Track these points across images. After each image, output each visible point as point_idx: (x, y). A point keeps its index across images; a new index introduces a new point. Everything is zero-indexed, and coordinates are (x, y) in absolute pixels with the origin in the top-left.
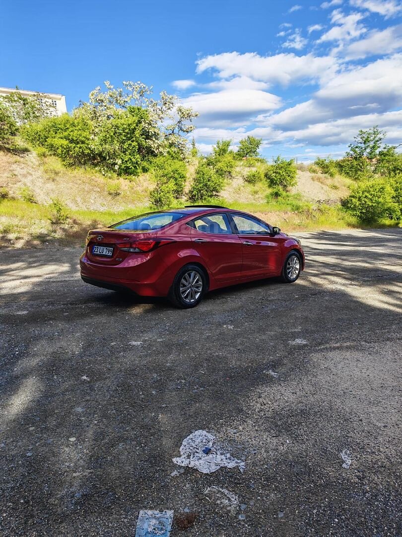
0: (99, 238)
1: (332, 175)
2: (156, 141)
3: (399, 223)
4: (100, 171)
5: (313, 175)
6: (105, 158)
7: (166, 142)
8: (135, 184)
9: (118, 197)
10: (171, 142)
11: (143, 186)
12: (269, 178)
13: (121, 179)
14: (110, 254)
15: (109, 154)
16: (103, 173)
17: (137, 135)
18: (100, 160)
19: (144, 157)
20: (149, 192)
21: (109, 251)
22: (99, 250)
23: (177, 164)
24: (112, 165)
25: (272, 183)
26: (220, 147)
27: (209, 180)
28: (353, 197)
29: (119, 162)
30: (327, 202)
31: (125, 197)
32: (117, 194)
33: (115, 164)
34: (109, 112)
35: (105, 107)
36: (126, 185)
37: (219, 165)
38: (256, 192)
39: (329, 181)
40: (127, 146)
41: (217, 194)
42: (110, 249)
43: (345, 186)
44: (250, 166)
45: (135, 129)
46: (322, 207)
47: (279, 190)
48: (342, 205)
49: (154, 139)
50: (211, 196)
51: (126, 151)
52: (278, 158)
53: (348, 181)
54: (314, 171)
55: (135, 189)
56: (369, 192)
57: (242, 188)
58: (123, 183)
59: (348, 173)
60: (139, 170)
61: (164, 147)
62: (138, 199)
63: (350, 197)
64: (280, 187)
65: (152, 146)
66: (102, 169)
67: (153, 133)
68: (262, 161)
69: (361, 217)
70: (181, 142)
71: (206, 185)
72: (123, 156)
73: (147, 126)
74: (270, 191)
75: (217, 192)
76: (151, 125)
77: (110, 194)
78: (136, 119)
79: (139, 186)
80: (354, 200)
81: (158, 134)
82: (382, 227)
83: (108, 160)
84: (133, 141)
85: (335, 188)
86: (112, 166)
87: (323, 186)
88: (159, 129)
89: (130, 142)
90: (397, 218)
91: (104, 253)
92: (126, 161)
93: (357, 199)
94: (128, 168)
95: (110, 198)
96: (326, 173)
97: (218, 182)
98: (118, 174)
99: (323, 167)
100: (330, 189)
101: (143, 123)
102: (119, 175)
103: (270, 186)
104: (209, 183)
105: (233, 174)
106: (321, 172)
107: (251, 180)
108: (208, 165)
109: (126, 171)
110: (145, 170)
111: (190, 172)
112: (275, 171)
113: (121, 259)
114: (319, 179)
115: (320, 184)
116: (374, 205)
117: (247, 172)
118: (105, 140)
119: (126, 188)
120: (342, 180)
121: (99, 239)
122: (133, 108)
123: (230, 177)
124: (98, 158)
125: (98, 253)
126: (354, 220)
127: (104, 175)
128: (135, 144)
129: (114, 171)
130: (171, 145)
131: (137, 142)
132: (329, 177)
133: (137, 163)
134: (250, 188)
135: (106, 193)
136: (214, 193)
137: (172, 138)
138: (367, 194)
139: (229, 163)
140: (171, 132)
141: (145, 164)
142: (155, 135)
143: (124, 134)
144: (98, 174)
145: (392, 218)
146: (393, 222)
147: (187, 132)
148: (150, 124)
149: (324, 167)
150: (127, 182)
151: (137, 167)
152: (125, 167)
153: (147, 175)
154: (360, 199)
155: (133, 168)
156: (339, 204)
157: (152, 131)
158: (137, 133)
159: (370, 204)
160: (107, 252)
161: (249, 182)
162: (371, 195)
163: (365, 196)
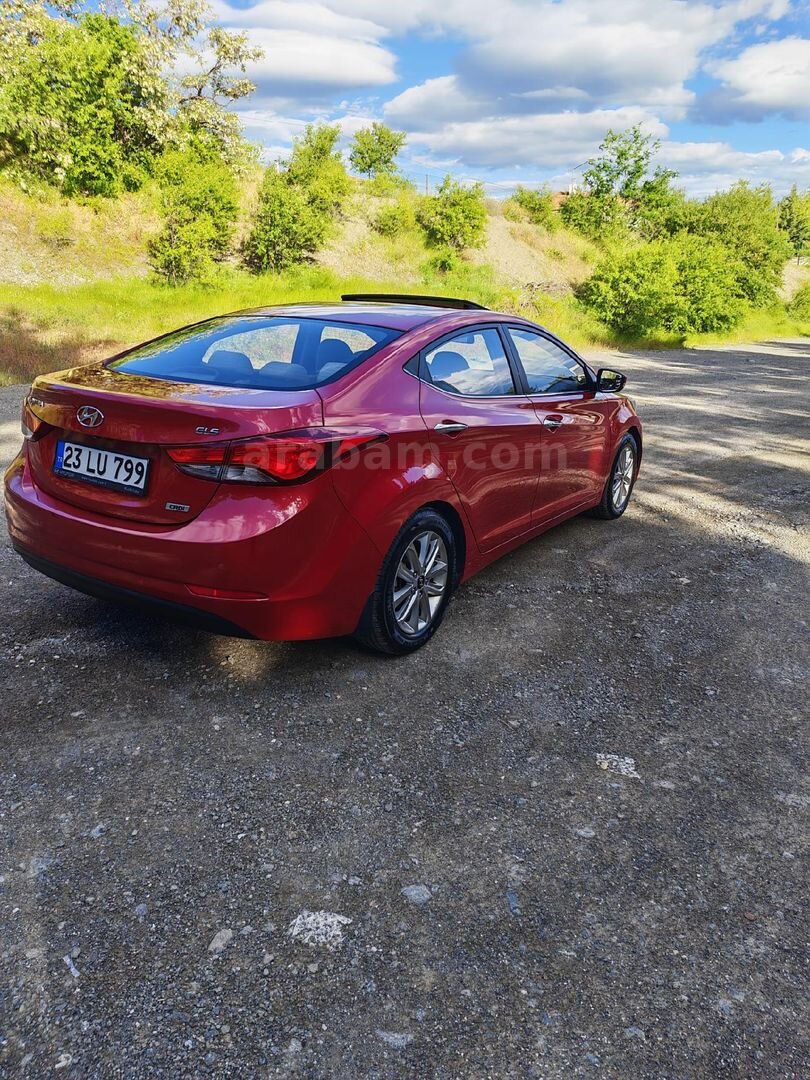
0: (87, 417)
1: (550, 227)
2: (159, 112)
3: (684, 339)
4: (14, 180)
5: (513, 224)
6: (26, 150)
7: (183, 116)
8: (107, 218)
9: (65, 251)
10: (195, 117)
11: (127, 225)
12: (425, 227)
13: (73, 204)
14: (135, 481)
15: (36, 136)
16: (24, 186)
17: (112, 91)
18: (12, 153)
19: (127, 151)
20: (145, 242)
21: (130, 471)
22: (85, 461)
23: (212, 175)
24: (45, 166)
25: (433, 237)
26: (314, 143)
27: (294, 221)
28: (600, 278)
29: (66, 160)
30: (547, 287)
31: (83, 250)
32: (65, 243)
33: (52, 165)
34: (31, 24)
35: (20, 11)
36: (84, 221)
37: (315, 186)
38: (398, 258)
39: (545, 242)
40: (87, 118)
41: (311, 255)
42: (135, 461)
43: (575, 254)
44: (383, 194)
45: (104, 74)
46: (538, 298)
47: (449, 256)
48: (577, 297)
49: (154, 107)
50: (299, 260)
51: (84, 131)
52: (446, 182)
53: (582, 244)
54: (514, 218)
55: (110, 232)
56: (633, 268)
57: (368, 246)
58: (78, 213)
59: (580, 225)
60: (118, 184)
61: (180, 129)
62: (119, 256)
63: (593, 278)
64: (452, 249)
65: (150, 123)
66: (19, 175)
67: (153, 91)
68: (404, 185)
69: (614, 324)
70: (221, 120)
71: (286, 231)
72: (73, 144)
73: (135, 71)
74: (429, 255)
75: (311, 251)
76: (144, 69)
77: (45, 241)
78: (107, 49)
79: (119, 225)
80: (602, 285)
81: (163, 95)
82: (654, 348)
83: (34, 152)
84: (100, 107)
85: (557, 255)
86: (45, 168)
87: (534, 252)
88: (165, 82)
89: (91, 108)
90: (680, 329)
91: (109, 476)
92: (84, 159)
93: (610, 284)
94: (90, 177)
95: (43, 252)
96: (538, 222)
97: (315, 225)
98: (63, 192)
99: (533, 209)
100: (547, 260)
101: (125, 61)
102: (67, 192)
103: (428, 245)
104: (294, 227)
105: (347, 210)
106: (528, 219)
107: (384, 228)
108: (290, 182)
109: (85, 185)
110: (132, 185)
111: (247, 198)
112: (439, 209)
113: (187, 508)
114: (525, 235)
115: (528, 248)
116: (643, 298)
117: (377, 207)
118: (25, 100)
119: (87, 228)
120: (570, 240)
121: (87, 421)
122: (97, 20)
123: (339, 217)
124: (8, 146)
125: (82, 470)
126: (602, 330)
127: (26, 192)
128: (104, 114)
129: (52, 183)
130: (195, 126)
131: (110, 109)
132: (545, 232)
133: (111, 163)
134: (384, 245)
135: (33, 239)
136: (305, 253)
137: (200, 110)
138: (632, 276)
139: (337, 182)
140: (195, 92)
141: (131, 169)
142: (155, 96)
143: (74, 84)
144: (9, 189)
145: (669, 328)
146: (672, 335)
147: (235, 96)
148: (141, 67)
149: (535, 209)
150: (88, 212)
151: (114, 176)
152: (81, 173)
153: (138, 197)
154: (614, 286)
155: (103, 176)
156: (571, 292)
157: (148, 85)
158: (111, 86)
159: (636, 297)
160: (123, 474)
161: (381, 231)
162: (638, 276)
163: (625, 278)
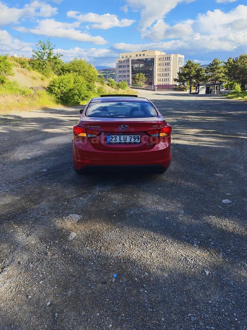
3: (79, 102)
14: (137, 141)
28: (53, 86)
30: (37, 88)
42: (136, 136)
43: (39, 78)
48: (47, 91)
63: (50, 85)
85: (34, 78)
87: (27, 77)
91: (128, 141)
96: (24, 67)
100: (32, 80)
115: (24, 76)
121: (123, 128)
125: (118, 141)
132: (27, 71)
138: (63, 85)
154: (59, 88)
156: (44, 90)
160: (133, 140)
162: (65, 85)
163: (61, 86)
